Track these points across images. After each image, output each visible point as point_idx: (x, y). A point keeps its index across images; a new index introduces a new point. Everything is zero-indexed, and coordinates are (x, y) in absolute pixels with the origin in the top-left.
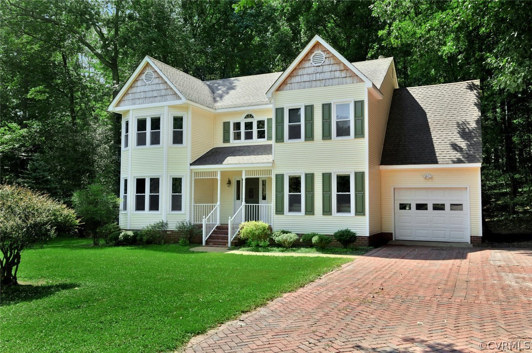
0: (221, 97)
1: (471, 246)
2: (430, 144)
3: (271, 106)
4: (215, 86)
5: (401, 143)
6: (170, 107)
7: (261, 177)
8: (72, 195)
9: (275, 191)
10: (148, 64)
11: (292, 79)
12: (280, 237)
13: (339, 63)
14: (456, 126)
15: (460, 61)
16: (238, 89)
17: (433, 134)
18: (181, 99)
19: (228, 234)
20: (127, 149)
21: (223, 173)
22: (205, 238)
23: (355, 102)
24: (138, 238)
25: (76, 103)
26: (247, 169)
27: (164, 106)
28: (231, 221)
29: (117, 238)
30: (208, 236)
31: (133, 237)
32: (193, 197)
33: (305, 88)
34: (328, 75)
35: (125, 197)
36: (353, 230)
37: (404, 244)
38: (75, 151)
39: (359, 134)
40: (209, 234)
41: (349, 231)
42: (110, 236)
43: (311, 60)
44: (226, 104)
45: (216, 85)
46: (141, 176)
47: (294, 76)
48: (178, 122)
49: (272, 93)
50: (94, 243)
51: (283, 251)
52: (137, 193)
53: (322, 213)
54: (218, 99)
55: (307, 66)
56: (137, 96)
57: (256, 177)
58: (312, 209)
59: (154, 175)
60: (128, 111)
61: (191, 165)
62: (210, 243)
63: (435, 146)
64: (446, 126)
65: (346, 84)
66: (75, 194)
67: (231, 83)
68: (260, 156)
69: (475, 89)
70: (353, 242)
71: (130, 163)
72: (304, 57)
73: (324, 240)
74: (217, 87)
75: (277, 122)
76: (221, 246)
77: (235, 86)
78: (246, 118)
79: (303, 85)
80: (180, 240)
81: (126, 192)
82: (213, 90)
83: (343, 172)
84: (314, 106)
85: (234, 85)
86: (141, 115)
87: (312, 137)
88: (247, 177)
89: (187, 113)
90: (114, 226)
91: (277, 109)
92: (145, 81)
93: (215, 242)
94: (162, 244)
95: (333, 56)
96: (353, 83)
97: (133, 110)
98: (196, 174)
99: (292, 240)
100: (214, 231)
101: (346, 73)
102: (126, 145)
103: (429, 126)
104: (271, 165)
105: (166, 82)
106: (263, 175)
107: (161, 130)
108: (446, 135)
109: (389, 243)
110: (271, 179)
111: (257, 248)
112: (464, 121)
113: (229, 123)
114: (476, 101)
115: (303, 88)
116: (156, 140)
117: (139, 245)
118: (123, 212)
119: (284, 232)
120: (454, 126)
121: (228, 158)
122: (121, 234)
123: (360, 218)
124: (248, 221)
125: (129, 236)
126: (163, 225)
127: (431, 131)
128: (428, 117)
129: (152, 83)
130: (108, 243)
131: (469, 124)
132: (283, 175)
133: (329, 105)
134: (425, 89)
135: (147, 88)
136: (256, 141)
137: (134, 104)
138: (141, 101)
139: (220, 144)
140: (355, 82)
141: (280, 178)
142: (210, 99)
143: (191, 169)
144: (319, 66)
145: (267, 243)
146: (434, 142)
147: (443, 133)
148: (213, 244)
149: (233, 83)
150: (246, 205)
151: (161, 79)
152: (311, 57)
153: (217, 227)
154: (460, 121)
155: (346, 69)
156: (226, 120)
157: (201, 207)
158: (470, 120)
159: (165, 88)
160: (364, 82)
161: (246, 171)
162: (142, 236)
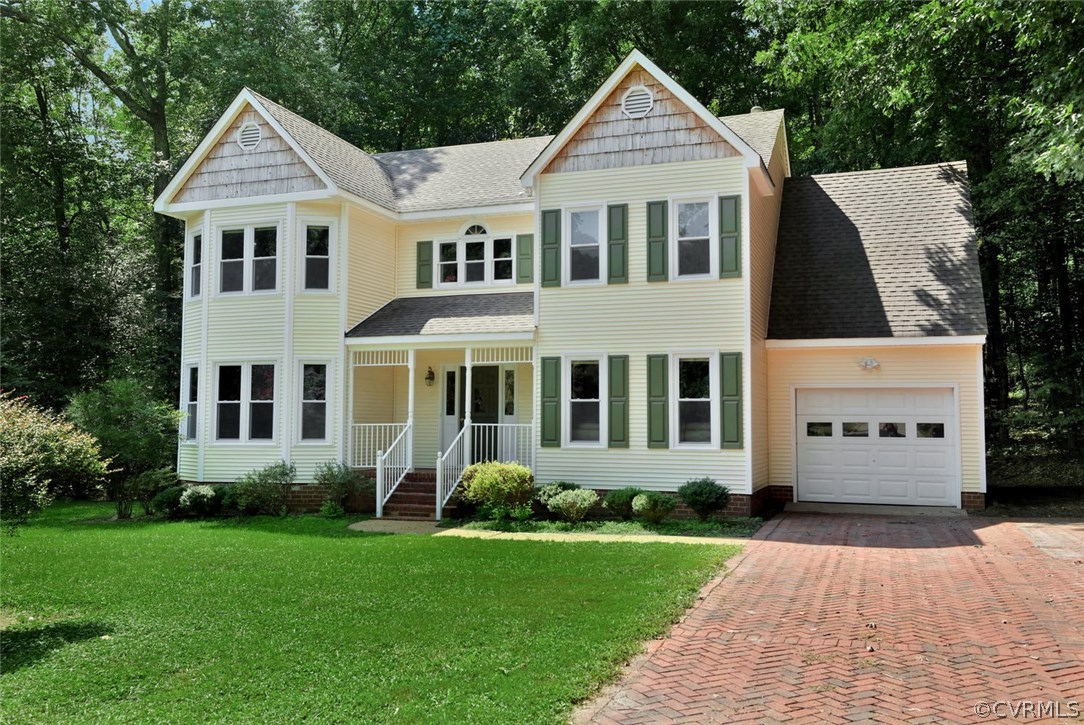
0: (410, 187)
1: (964, 513)
2: (872, 295)
3: (531, 207)
4: (395, 165)
5: (809, 293)
6: (299, 204)
7: (504, 363)
8: (68, 402)
9: (539, 395)
10: (248, 107)
11: (579, 147)
12: (558, 497)
13: (685, 112)
14: (924, 256)
15: (919, 122)
16: (447, 171)
17: (877, 273)
18: (325, 186)
19: (435, 492)
20: (196, 298)
21: (420, 355)
22: (382, 501)
23: (722, 200)
24: (226, 501)
25: (71, 199)
26: (476, 346)
27: (285, 203)
28: (443, 463)
29: (174, 502)
30: (388, 496)
31: (213, 498)
32: (351, 409)
33: (608, 167)
34: (659, 139)
35: (193, 409)
36: (720, 481)
37: (820, 510)
38: (68, 305)
39: (730, 269)
40: (391, 492)
41: (712, 484)
42: (158, 497)
43: (623, 105)
44: (422, 202)
45: (395, 162)
46: (230, 360)
47: (582, 141)
48: (318, 241)
49: (535, 178)
50: (120, 513)
51: (565, 530)
52: (220, 399)
53: (646, 444)
54: (403, 191)
55: (612, 118)
56: (223, 178)
57: (490, 363)
58: (624, 434)
59: (263, 359)
60: (201, 213)
61: (347, 335)
62: (394, 513)
63: (882, 299)
64: (902, 257)
65: (701, 158)
66: (74, 402)
67: (429, 160)
68: (504, 318)
69: (958, 180)
70: (721, 508)
71: (204, 332)
72: (607, 100)
73: (659, 505)
74: (398, 166)
75: (544, 242)
76: (419, 518)
77: (440, 164)
78: (468, 233)
79: (603, 159)
80: (321, 505)
81: (194, 396)
82: (390, 174)
83: (694, 353)
84: (630, 207)
85: (435, 162)
86: (232, 223)
87: (623, 275)
88: (476, 363)
89: (340, 220)
90: (166, 473)
91: (545, 214)
92: (242, 145)
93: (405, 509)
94: (282, 514)
95: (672, 97)
96: (716, 157)
97: (212, 210)
98: (358, 356)
99: (586, 504)
100: (400, 484)
101: (700, 136)
102: (196, 290)
103: (866, 257)
104: (531, 336)
105: (291, 149)
106: (507, 360)
107: (279, 256)
108: (904, 275)
109: (786, 509)
110: (530, 367)
111: (506, 523)
112: (941, 246)
113: (430, 244)
114: (962, 205)
115: (604, 168)
116: (266, 278)
117: (226, 517)
118: (188, 443)
119: (565, 487)
120: (920, 256)
121: (431, 321)
122: (185, 493)
123: (732, 454)
124: (484, 462)
125: (204, 496)
126: (285, 471)
127: (872, 267)
128: (862, 238)
129: (259, 150)
130: (152, 514)
131: (952, 252)
132: (557, 360)
133: (663, 205)
134: (851, 179)
135: (243, 162)
136: (490, 285)
137: (216, 197)
138: (231, 190)
139: (410, 290)
140: (721, 153)
141: (551, 365)
142: (385, 191)
143: (347, 346)
144: (640, 119)
145: (529, 510)
146: (880, 290)
147: (897, 271)
148: (401, 514)
149: (433, 158)
150: (473, 427)
151: (278, 140)
152: (623, 100)
153: (408, 477)
154: (933, 247)
155: (702, 126)
156: (425, 239)
157: (370, 430)
158: (954, 245)
159: (289, 161)
160: (740, 154)
161: (473, 350)
162: (234, 497)
